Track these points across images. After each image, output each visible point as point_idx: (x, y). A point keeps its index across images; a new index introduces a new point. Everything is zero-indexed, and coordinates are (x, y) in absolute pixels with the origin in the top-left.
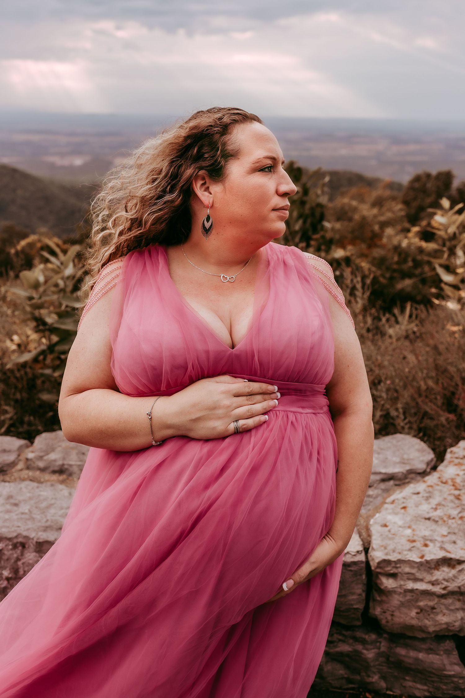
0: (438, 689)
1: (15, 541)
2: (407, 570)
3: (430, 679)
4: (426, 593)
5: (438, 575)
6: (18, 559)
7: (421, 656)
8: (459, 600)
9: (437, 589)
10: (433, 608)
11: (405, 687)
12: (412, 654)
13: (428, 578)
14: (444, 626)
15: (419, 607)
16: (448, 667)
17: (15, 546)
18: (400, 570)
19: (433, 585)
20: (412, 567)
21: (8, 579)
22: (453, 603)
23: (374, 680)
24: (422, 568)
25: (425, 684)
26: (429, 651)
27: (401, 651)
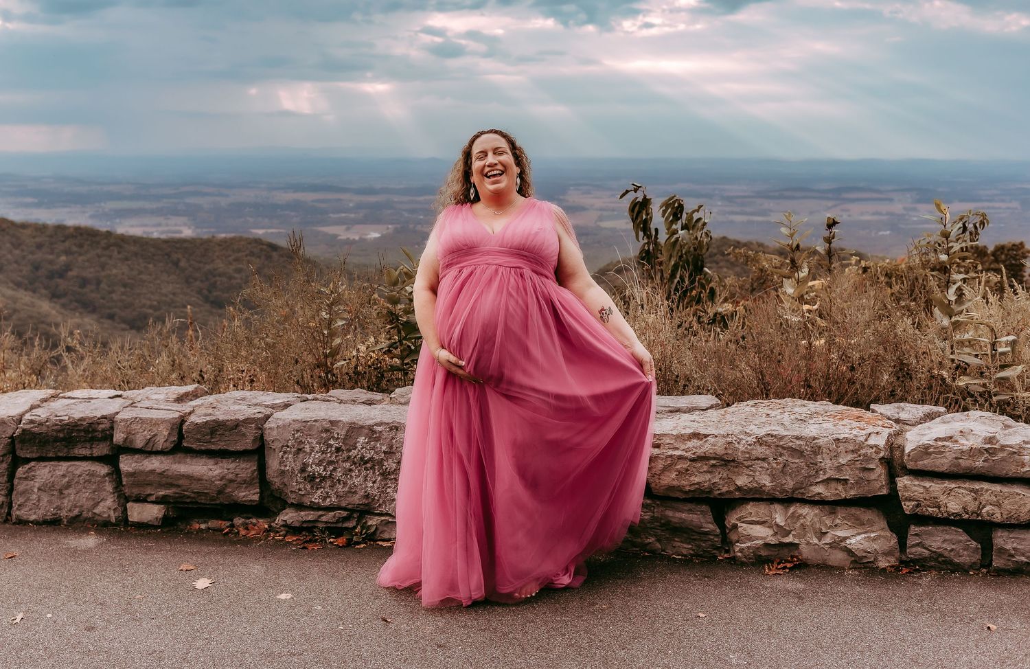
0: (699, 546)
1: (391, 425)
2: (668, 441)
3: (692, 537)
4: (681, 458)
5: (690, 444)
6: (393, 438)
7: (684, 515)
8: (706, 464)
9: (689, 455)
10: (687, 470)
11: (675, 547)
12: (678, 515)
13: (683, 447)
14: (697, 486)
15: (677, 470)
16: (705, 525)
17: (391, 429)
18: (662, 441)
19: (686, 452)
20: (672, 439)
21: (385, 453)
22: (701, 467)
23: (651, 541)
24: (678, 440)
25: (689, 543)
26: (690, 511)
27: (670, 513)
